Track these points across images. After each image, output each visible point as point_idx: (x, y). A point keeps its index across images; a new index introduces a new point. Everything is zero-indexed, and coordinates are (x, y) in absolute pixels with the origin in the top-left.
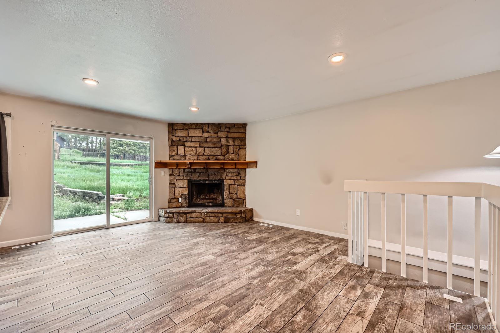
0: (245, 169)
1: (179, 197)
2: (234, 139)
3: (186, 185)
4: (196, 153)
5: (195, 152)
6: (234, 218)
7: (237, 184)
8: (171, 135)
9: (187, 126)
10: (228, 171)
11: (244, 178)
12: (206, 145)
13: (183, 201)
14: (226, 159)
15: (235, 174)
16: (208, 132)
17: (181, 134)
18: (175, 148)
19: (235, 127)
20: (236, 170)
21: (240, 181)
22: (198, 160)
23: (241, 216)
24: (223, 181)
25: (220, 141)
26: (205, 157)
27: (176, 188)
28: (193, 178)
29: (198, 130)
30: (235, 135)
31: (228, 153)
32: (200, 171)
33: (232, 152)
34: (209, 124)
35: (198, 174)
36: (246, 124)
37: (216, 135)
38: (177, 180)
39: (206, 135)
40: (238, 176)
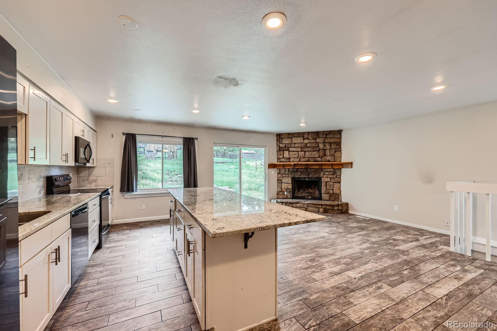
0: (341, 169)
1: (285, 190)
2: (330, 144)
3: (290, 182)
4: (298, 156)
5: (297, 155)
6: (332, 209)
7: (333, 181)
8: (278, 143)
9: (291, 135)
10: (325, 170)
11: (340, 177)
12: (306, 150)
13: (288, 193)
14: (323, 161)
15: (331, 173)
16: (308, 139)
17: (286, 141)
18: (282, 153)
19: (331, 133)
20: (332, 170)
21: (336, 179)
22: (300, 161)
23: (338, 209)
24: (320, 179)
25: (318, 146)
26: (306, 159)
27: (282, 184)
28: (296, 176)
29: (299, 138)
30: (332, 140)
31: (325, 155)
32: (302, 171)
33: (329, 155)
34: (308, 133)
35: (300, 173)
36: (341, 131)
37: (315, 141)
38: (283, 177)
39: (306, 141)
40: (334, 174)
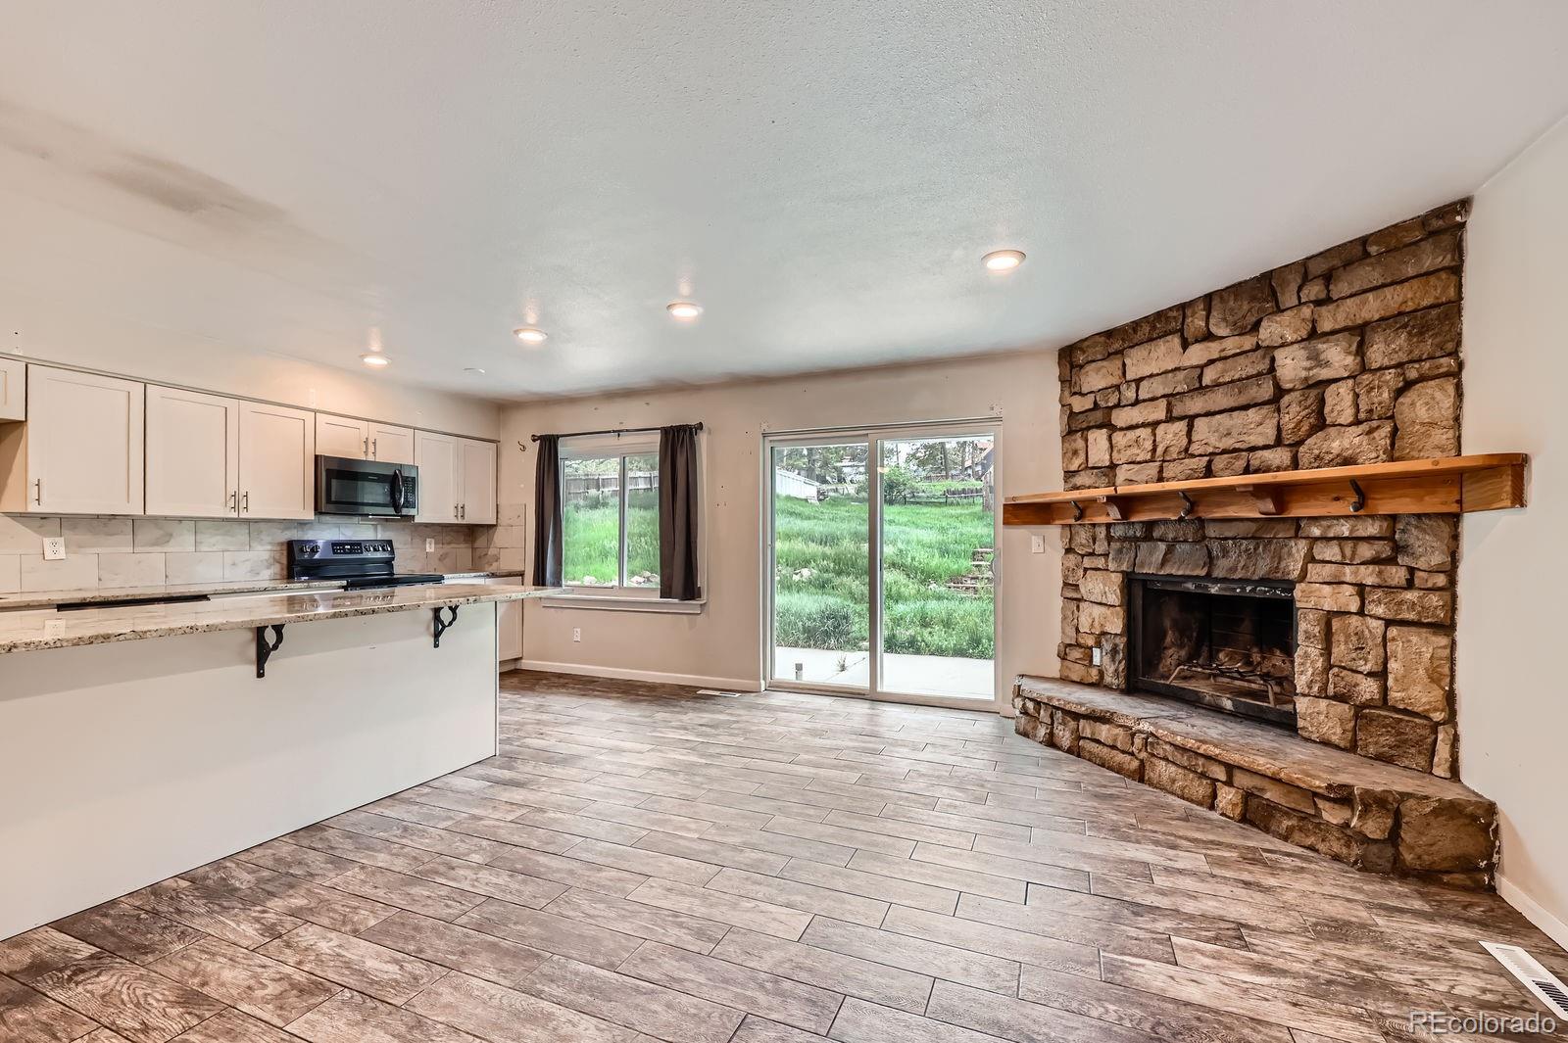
0: (1454, 519)
1: (1090, 642)
2: (1360, 334)
3: (1114, 598)
4: (1154, 450)
5: (1148, 445)
6: (1304, 817)
7: (1380, 610)
8: (1067, 393)
9: (1118, 340)
10: (1316, 532)
11: (1441, 580)
12: (1195, 405)
13: (1107, 659)
14: (1304, 460)
15: (1366, 551)
16: (1209, 337)
17: (1095, 379)
18: (1080, 444)
19: (1367, 255)
20: (1372, 529)
21: (1411, 596)
22: (1160, 479)
23: (1347, 825)
24: (1287, 589)
25: (1272, 369)
26: (1194, 463)
27: (1082, 605)
28: (1144, 565)
29: (1161, 342)
30: (1372, 308)
31: (1320, 424)
32: (1171, 536)
33: (1347, 416)
34: (1208, 299)
35: (1162, 546)
36: (1464, 204)
37: (1248, 342)
38: (1086, 570)
39: (1197, 354)
40: (1392, 561)
